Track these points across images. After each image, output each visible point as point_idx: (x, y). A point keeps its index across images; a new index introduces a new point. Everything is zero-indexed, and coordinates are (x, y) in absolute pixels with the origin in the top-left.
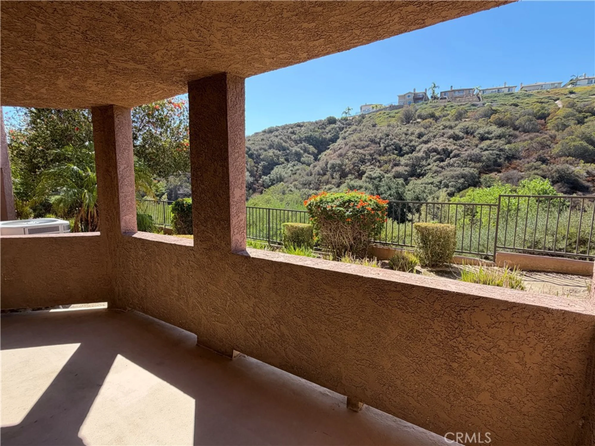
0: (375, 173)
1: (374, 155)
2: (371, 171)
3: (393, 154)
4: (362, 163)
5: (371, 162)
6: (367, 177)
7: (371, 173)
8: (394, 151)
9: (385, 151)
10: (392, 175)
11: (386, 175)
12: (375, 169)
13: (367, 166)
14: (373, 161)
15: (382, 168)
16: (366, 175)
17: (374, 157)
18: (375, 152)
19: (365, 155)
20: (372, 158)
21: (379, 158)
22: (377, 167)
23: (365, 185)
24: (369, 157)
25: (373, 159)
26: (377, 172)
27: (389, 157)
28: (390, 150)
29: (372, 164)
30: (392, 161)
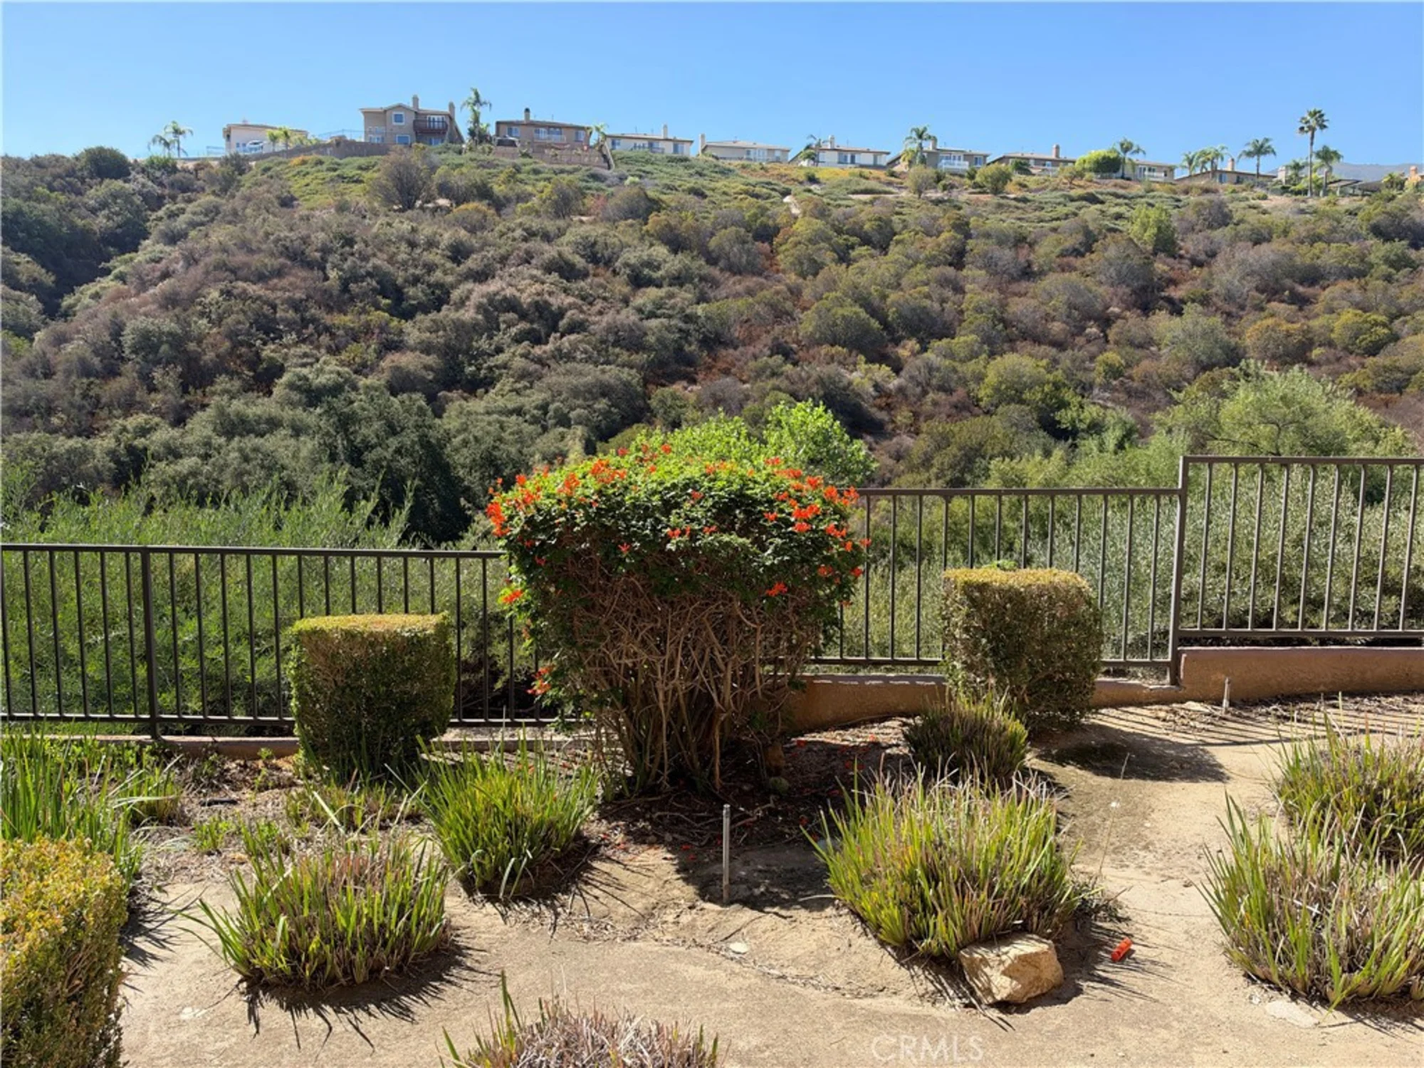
0: (321, 371)
1: (306, 309)
2: (304, 365)
3: (378, 308)
4: (267, 334)
5: (299, 333)
6: (291, 386)
7: (305, 371)
8: (379, 297)
9: (347, 296)
10: (383, 382)
11: (362, 382)
12: (317, 360)
13: (285, 346)
14: (306, 327)
15: (344, 356)
16: (286, 378)
17: (307, 315)
18: (309, 297)
19: (274, 307)
20: (303, 319)
21: (328, 319)
22: (323, 351)
23: (288, 414)
24: (291, 314)
25: (305, 323)
26: (327, 368)
27: (363, 317)
28: (365, 294)
29: (304, 341)
30: (377, 331)
